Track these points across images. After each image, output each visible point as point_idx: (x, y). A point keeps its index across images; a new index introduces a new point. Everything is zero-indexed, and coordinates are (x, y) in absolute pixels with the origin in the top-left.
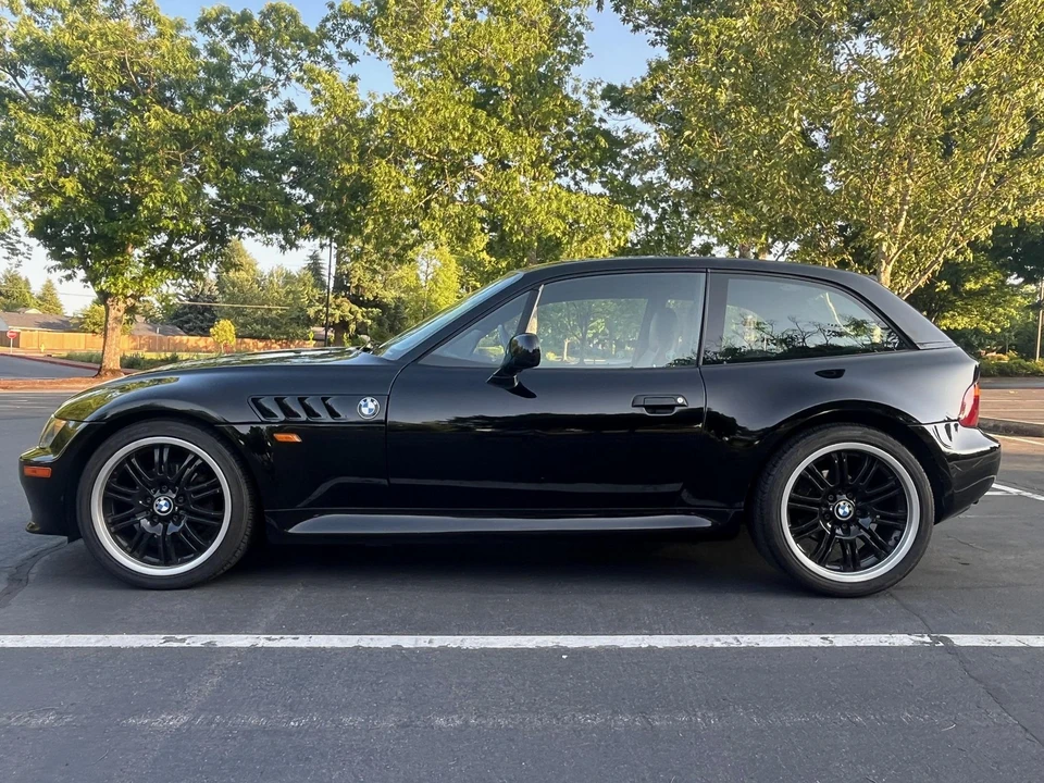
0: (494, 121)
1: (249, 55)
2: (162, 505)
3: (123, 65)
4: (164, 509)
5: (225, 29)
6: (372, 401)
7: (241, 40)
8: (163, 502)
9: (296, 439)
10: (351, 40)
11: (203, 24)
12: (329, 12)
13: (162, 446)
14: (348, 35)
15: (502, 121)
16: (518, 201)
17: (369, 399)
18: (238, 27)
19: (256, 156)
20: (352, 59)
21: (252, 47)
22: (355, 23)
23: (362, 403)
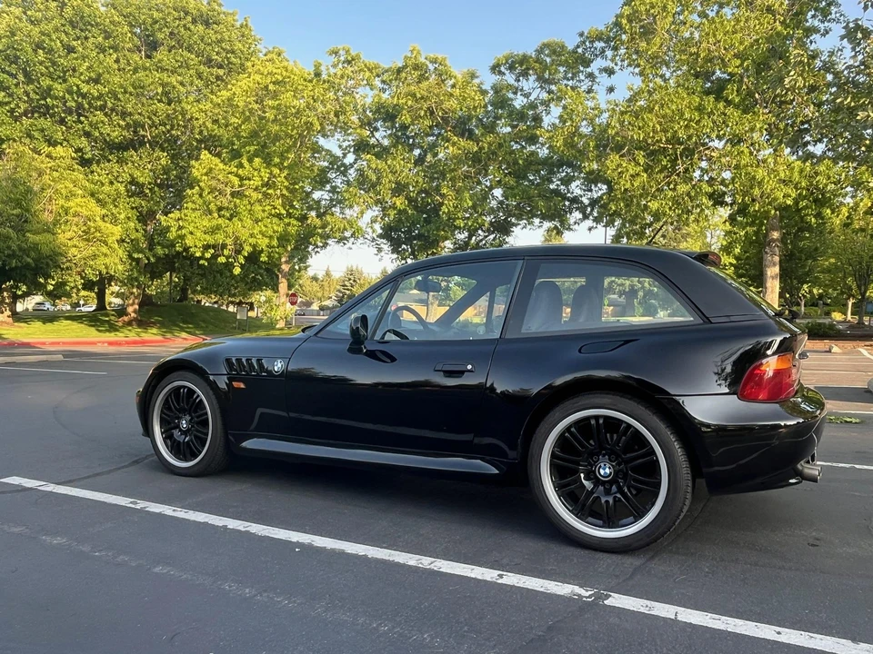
0: (721, 105)
1: (529, 84)
3: (432, 113)
5: (511, 68)
7: (525, 74)
8: (184, 422)
9: (242, 386)
10: (599, 59)
11: (495, 69)
12: (579, 39)
14: (596, 55)
15: (729, 103)
16: (746, 174)
18: (520, 65)
19: (533, 162)
20: (610, 72)
21: (532, 78)
22: (599, 45)
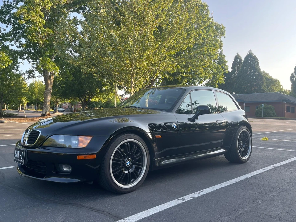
9: (160, 136)
13: (127, 142)
17: (174, 124)
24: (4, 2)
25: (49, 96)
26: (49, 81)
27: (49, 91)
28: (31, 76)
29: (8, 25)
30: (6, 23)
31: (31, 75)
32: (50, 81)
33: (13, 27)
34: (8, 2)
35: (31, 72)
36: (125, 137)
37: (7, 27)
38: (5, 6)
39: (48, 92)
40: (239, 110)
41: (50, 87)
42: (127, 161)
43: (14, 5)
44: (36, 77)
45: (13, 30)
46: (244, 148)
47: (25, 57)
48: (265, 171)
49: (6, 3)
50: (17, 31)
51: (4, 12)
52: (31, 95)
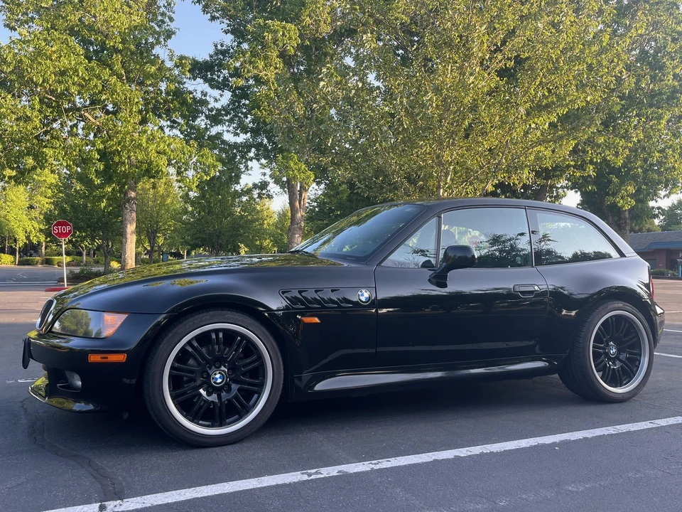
2: (218, 378)
4: (219, 381)
6: (366, 292)
8: (218, 376)
9: (317, 320)
13: (217, 331)
17: (363, 291)
23: (360, 293)
24: (216, 46)
25: (297, 236)
26: (297, 203)
27: (297, 224)
28: (264, 194)
29: (223, 91)
30: (220, 89)
31: (264, 192)
32: (300, 203)
33: (232, 96)
34: (222, 45)
35: (263, 185)
36: (208, 317)
37: (221, 96)
38: (216, 54)
39: (296, 226)
40: (624, 259)
41: (299, 215)
42: (215, 374)
43: (233, 48)
44: (274, 196)
45: (232, 102)
46: (620, 361)
47: (251, 154)
48: (654, 426)
49: (219, 47)
50: (241, 102)
51: (216, 65)
52: (280, 234)
